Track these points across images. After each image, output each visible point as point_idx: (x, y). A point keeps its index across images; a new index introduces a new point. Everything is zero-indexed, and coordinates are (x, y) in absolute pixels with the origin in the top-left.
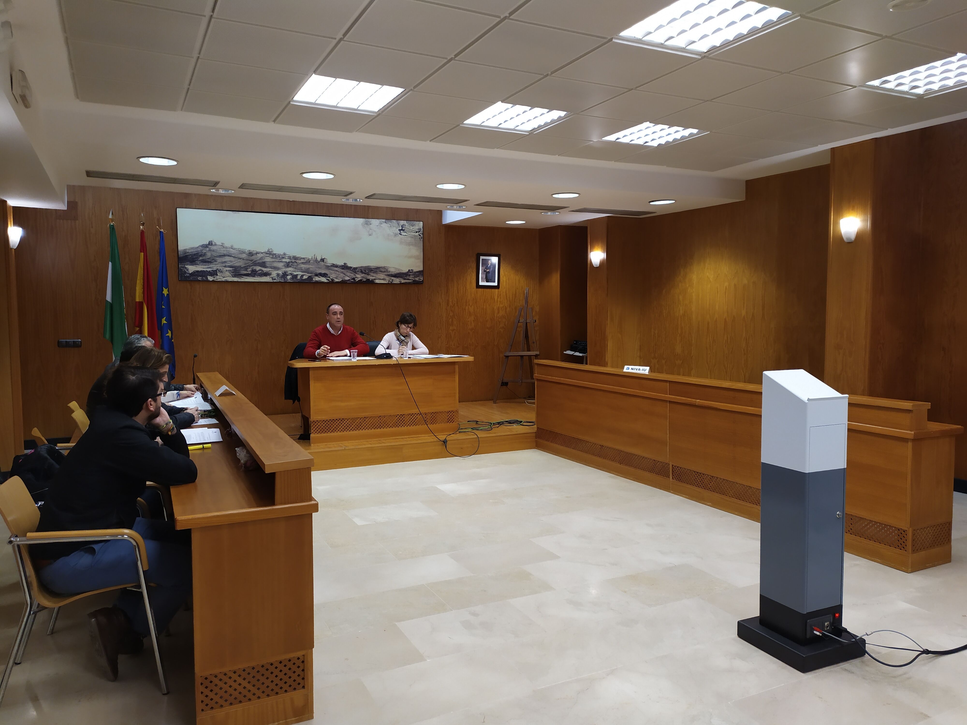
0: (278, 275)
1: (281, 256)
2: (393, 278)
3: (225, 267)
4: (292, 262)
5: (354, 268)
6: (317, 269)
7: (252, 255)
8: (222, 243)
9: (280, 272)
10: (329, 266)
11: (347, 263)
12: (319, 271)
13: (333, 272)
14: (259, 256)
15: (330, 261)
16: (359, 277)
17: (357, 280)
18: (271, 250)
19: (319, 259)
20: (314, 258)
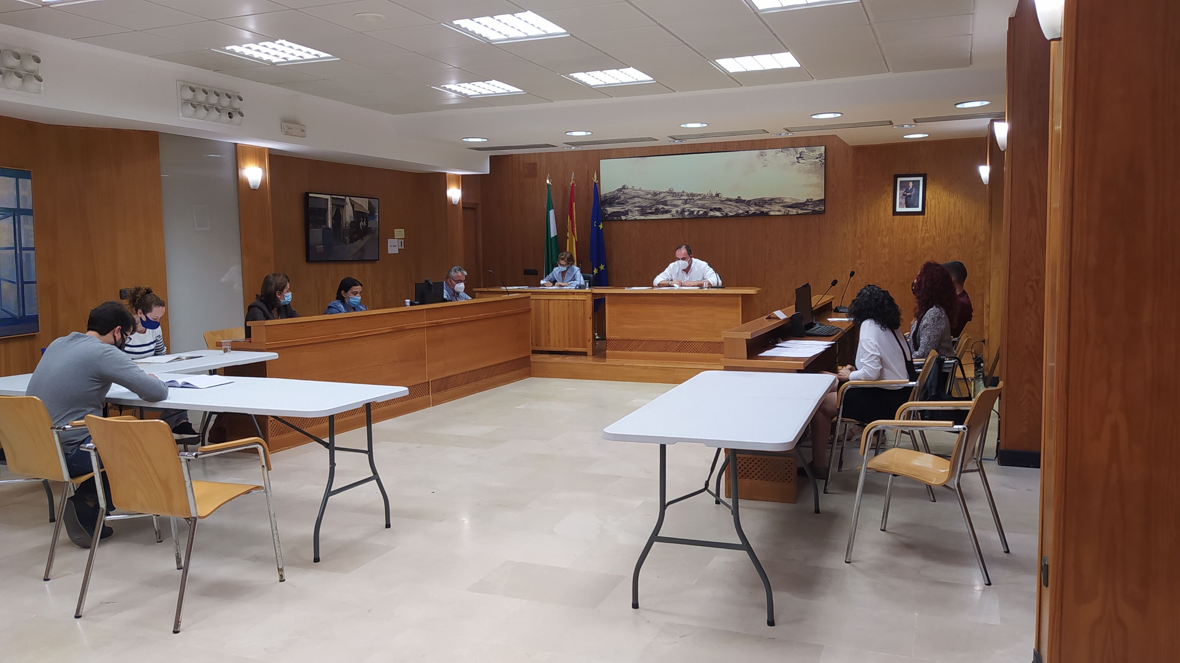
0: (677, 211)
1: (680, 194)
2: (789, 209)
3: (634, 207)
4: (689, 199)
5: (748, 201)
6: (713, 204)
7: (656, 195)
8: (633, 187)
9: (679, 209)
10: (723, 201)
11: (741, 196)
12: (713, 207)
13: (727, 206)
14: (662, 195)
15: (724, 196)
16: (753, 209)
17: (751, 212)
18: (671, 190)
19: (714, 194)
20: (710, 194)
